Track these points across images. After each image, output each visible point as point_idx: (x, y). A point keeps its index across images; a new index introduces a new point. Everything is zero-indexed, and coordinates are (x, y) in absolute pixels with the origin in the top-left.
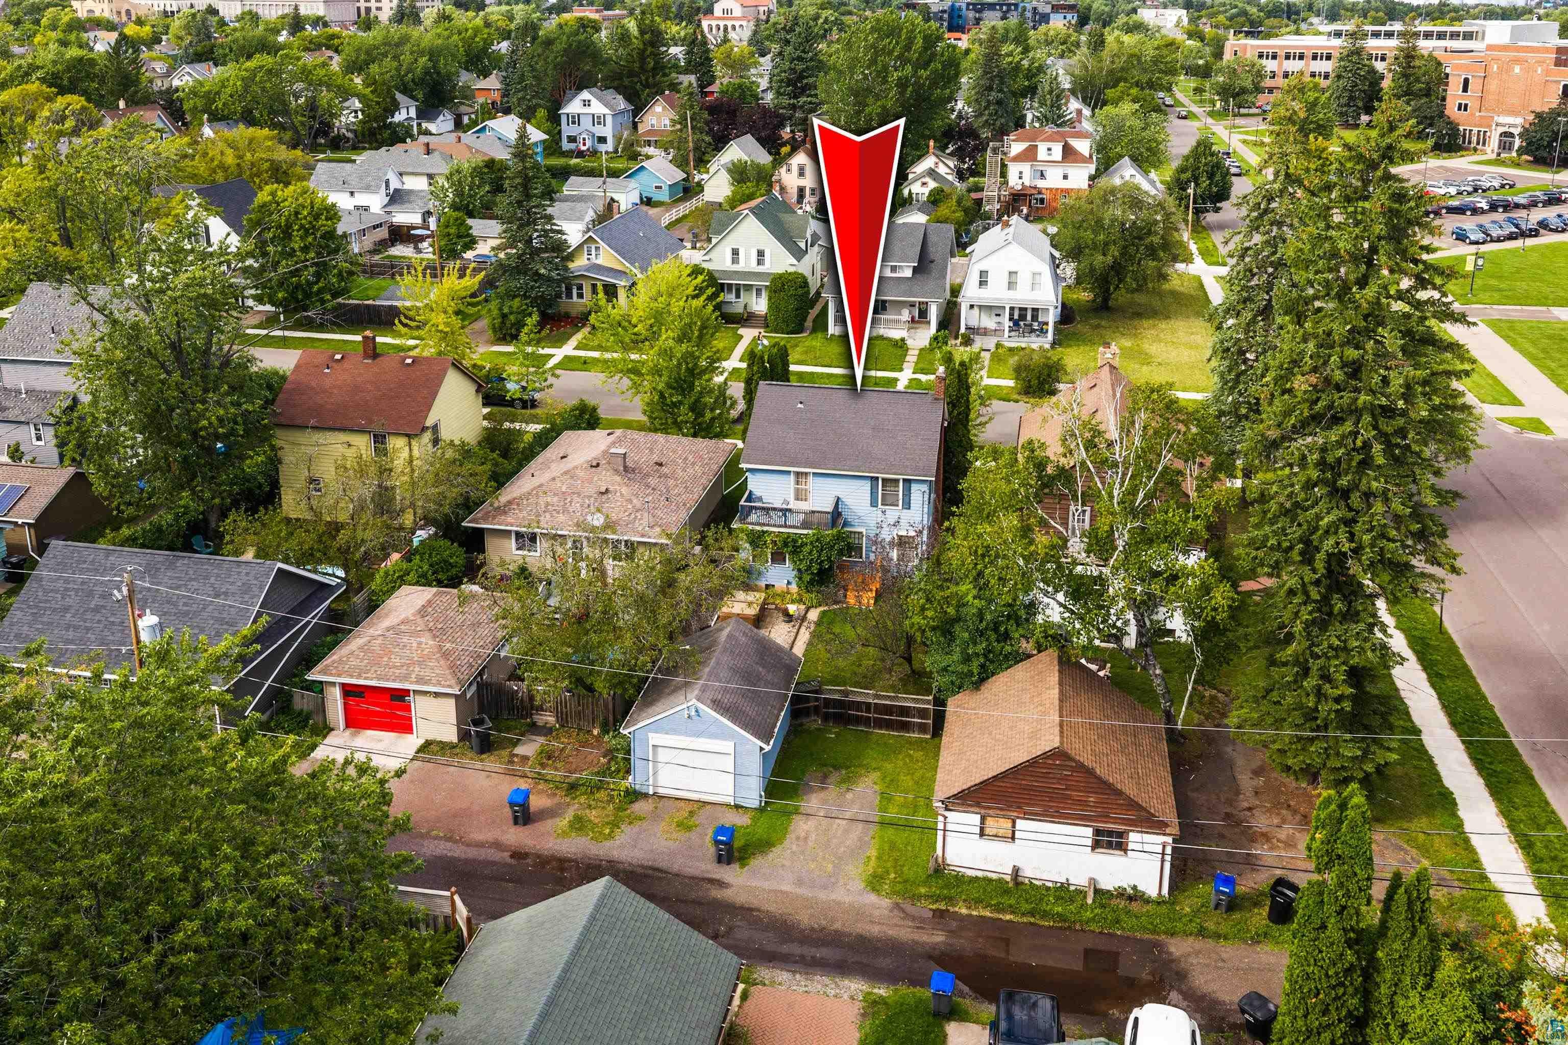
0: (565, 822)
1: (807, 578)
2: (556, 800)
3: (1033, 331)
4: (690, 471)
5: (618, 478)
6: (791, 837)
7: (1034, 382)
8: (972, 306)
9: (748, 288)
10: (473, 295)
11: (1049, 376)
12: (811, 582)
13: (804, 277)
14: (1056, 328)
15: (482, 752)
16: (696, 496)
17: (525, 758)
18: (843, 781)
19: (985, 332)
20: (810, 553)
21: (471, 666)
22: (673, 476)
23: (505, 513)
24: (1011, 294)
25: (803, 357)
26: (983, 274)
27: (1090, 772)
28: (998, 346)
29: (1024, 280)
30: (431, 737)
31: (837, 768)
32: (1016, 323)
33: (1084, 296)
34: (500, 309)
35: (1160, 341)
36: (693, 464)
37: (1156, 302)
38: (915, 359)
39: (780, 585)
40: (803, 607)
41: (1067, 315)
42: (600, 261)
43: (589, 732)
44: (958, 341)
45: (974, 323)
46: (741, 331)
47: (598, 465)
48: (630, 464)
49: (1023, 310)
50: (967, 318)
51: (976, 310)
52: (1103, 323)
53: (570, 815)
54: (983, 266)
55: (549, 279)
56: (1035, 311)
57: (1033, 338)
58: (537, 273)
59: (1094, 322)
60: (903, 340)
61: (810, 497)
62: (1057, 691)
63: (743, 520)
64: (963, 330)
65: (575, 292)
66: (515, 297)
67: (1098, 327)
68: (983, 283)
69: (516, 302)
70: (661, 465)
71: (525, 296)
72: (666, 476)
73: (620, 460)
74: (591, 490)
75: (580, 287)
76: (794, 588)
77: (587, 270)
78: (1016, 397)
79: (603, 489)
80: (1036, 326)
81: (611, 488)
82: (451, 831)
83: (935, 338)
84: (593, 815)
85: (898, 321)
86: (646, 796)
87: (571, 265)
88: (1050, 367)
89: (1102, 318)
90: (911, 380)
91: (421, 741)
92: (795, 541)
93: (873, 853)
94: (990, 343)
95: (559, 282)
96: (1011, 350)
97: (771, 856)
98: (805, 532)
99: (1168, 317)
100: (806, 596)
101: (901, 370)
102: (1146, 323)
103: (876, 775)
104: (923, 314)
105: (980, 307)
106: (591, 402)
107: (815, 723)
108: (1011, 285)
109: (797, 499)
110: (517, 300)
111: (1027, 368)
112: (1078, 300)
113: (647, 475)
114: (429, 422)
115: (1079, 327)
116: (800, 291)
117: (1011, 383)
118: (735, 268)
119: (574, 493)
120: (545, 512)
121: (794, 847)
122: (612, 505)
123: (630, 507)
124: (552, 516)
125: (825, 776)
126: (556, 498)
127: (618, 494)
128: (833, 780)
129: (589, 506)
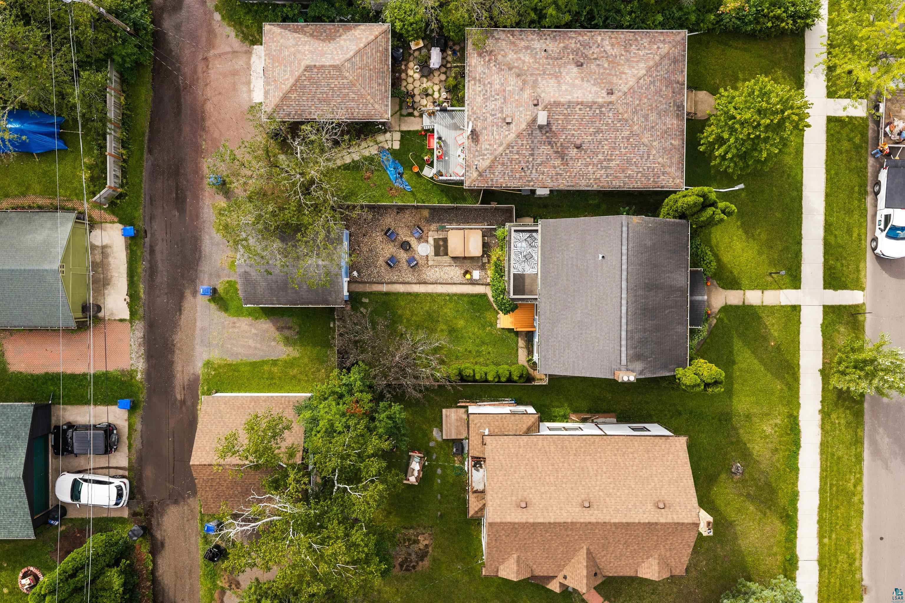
5: (525, 126)
6: (235, 319)
18: (287, 338)
23: (481, 55)
31: (299, 333)
72: (563, 156)
74: (508, 111)
79: (510, 119)
81: (512, 126)
93: (229, 361)
97: (218, 313)
103: (296, 355)
119: (505, 99)
120: (484, 85)
121: (227, 322)
122: (495, 133)
123: (495, 147)
124: (480, 92)
125: (290, 328)
126: (498, 87)
127: (507, 133)
128: (287, 333)
129: (493, 115)
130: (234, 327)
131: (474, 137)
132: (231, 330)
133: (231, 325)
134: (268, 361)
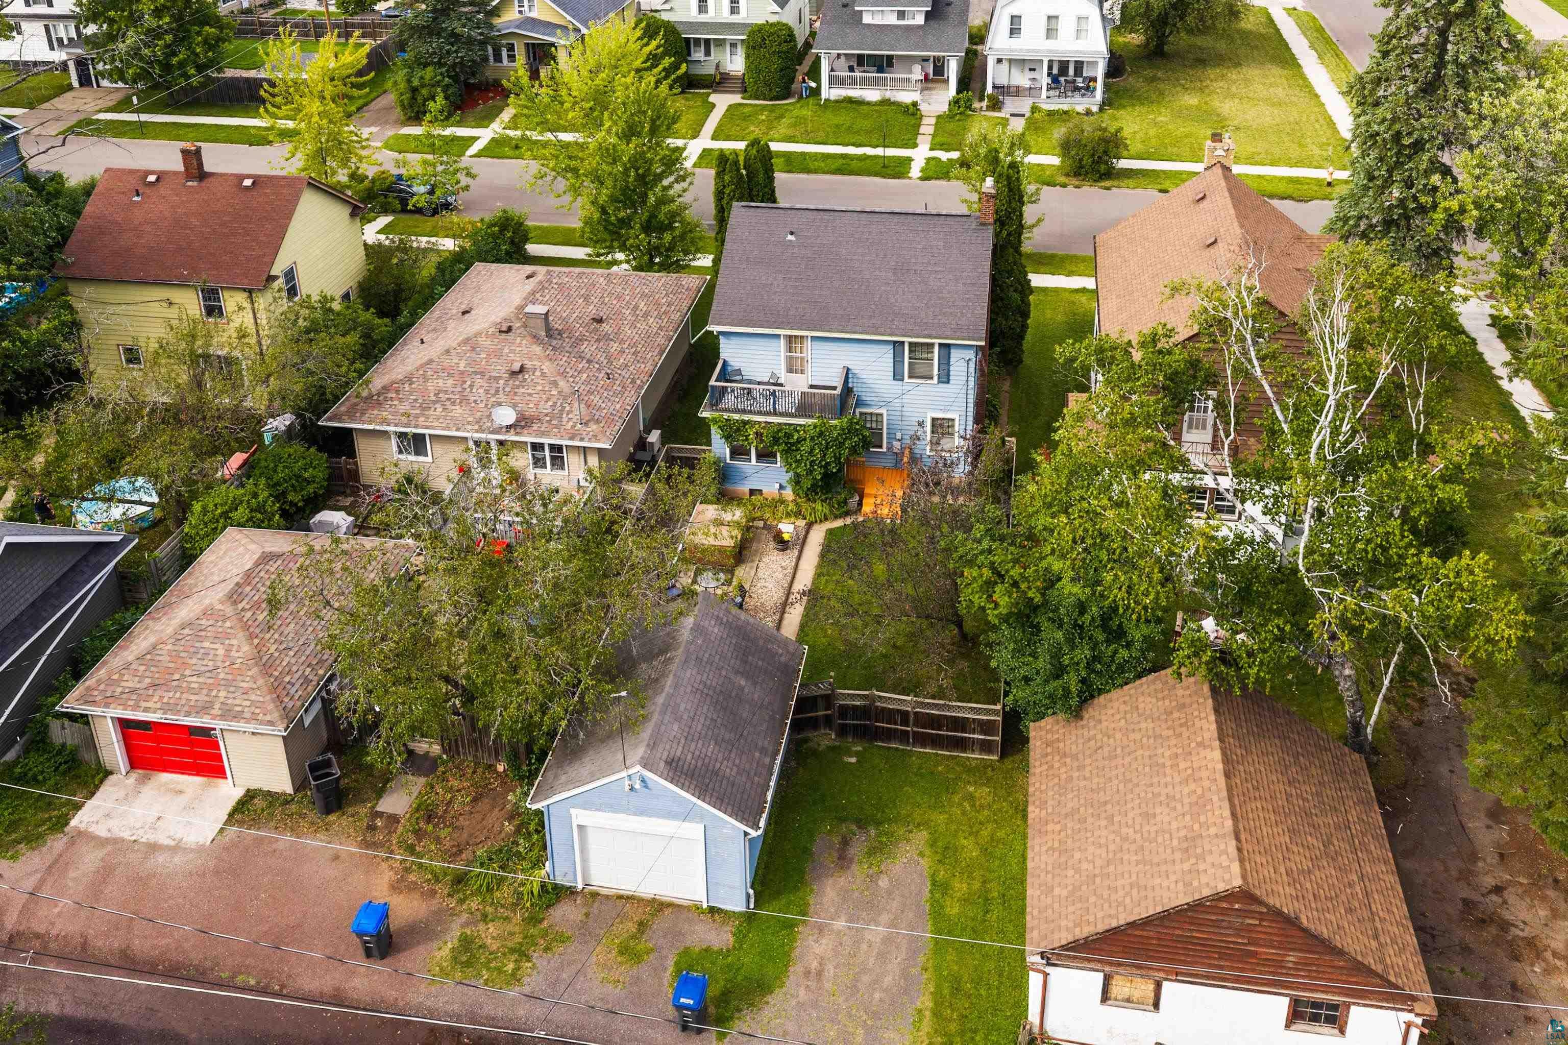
0: (446, 952)
1: (807, 483)
2: (435, 904)
3: (1076, 89)
4: (642, 326)
5: (537, 349)
6: (796, 969)
7: (1087, 161)
8: (999, 61)
9: (720, 43)
10: (360, 73)
11: (1106, 152)
12: (813, 489)
13: (790, 29)
14: (1106, 85)
15: (328, 811)
16: (649, 367)
17: (394, 819)
18: (873, 851)
19: (1017, 92)
20: (811, 452)
21: (307, 681)
22: (617, 336)
23: (380, 404)
24: (1051, 45)
25: (790, 132)
26: (1015, 19)
27: (1290, 922)
28: (1034, 109)
29: (1066, 27)
30: (254, 786)
31: (862, 824)
32: (1055, 80)
33: (1135, 39)
34: (409, 81)
35: (1233, 96)
36: (646, 315)
37: (1222, 46)
38: (931, 130)
39: (770, 489)
40: (801, 523)
41: (1115, 67)
42: (534, 15)
43: (491, 767)
44: (984, 104)
45: (1003, 81)
46: (713, 98)
47: (509, 329)
48: (557, 325)
49: (1064, 66)
50: (995, 75)
51: (1005, 66)
52: (1160, 74)
53: (455, 932)
54: (1014, 10)
55: (470, 41)
56: (1079, 66)
57: (1077, 98)
58: (453, 34)
59: (1148, 73)
60: (915, 104)
61: (809, 368)
62: (1217, 755)
63: (714, 405)
64: (989, 90)
65: (504, 53)
66: (426, 65)
67: (1154, 79)
68: (1014, 31)
69: (429, 72)
70: (600, 321)
71: (440, 64)
72: (607, 338)
73: (540, 323)
74: (500, 369)
75: (511, 48)
76: (789, 494)
77: (518, 27)
78: (1063, 179)
79: (516, 367)
80: (1080, 82)
81: (528, 364)
82: (267, 973)
83: (955, 102)
84: (490, 933)
85: (908, 80)
86: (571, 892)
87: (496, 21)
88: (1106, 141)
89: (1159, 68)
90: (929, 160)
91: (239, 793)
92: (788, 436)
93: (926, 1002)
94: (1024, 105)
95: (483, 44)
96: (1051, 113)
97: (767, 1013)
98: (802, 421)
99: (1238, 65)
100: (806, 507)
101: (915, 146)
102: (1212, 72)
103: (921, 837)
104: (939, 69)
105: (1010, 61)
106: (516, 209)
107: (825, 739)
108: (1051, 32)
109: (790, 370)
110: (430, 69)
111: (1078, 143)
112: (1126, 45)
113: (581, 340)
114: (278, 269)
115: (1129, 81)
116: (785, 47)
117: (1055, 161)
118: (703, 18)
119: (476, 373)
120: (435, 402)
121: (802, 992)
122: (530, 391)
123: (554, 392)
124: (444, 409)
125: (845, 842)
126: (450, 382)
127: (538, 373)
128: (857, 849)
129: (497, 391)
130: (820, 973)
131: (523, 423)
132: (828, 985)
133: (813, 984)
134: (934, 902)
